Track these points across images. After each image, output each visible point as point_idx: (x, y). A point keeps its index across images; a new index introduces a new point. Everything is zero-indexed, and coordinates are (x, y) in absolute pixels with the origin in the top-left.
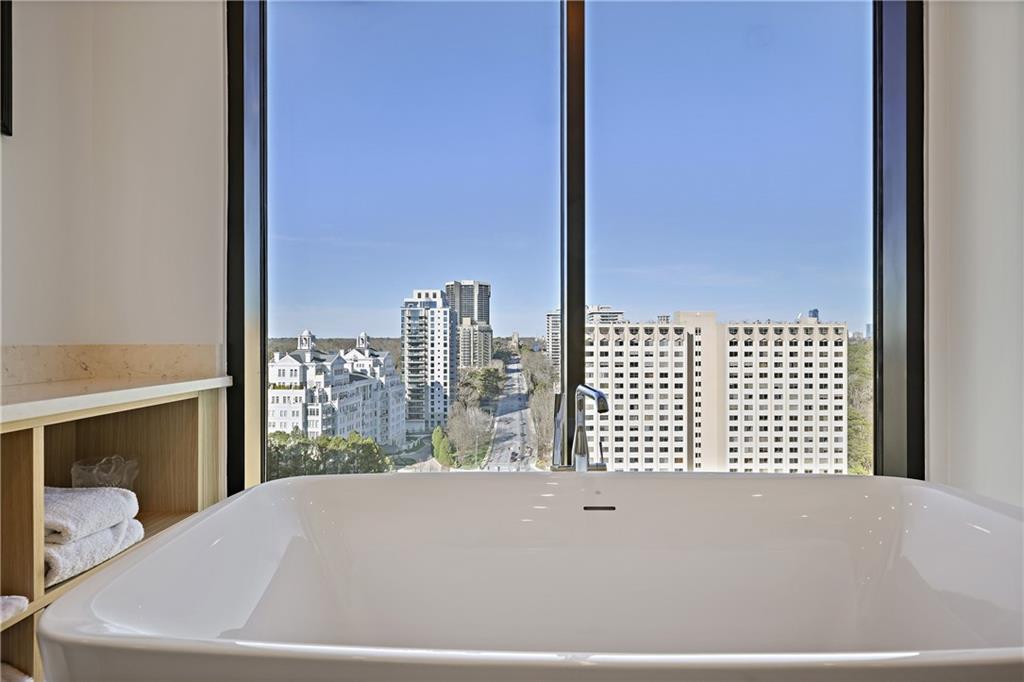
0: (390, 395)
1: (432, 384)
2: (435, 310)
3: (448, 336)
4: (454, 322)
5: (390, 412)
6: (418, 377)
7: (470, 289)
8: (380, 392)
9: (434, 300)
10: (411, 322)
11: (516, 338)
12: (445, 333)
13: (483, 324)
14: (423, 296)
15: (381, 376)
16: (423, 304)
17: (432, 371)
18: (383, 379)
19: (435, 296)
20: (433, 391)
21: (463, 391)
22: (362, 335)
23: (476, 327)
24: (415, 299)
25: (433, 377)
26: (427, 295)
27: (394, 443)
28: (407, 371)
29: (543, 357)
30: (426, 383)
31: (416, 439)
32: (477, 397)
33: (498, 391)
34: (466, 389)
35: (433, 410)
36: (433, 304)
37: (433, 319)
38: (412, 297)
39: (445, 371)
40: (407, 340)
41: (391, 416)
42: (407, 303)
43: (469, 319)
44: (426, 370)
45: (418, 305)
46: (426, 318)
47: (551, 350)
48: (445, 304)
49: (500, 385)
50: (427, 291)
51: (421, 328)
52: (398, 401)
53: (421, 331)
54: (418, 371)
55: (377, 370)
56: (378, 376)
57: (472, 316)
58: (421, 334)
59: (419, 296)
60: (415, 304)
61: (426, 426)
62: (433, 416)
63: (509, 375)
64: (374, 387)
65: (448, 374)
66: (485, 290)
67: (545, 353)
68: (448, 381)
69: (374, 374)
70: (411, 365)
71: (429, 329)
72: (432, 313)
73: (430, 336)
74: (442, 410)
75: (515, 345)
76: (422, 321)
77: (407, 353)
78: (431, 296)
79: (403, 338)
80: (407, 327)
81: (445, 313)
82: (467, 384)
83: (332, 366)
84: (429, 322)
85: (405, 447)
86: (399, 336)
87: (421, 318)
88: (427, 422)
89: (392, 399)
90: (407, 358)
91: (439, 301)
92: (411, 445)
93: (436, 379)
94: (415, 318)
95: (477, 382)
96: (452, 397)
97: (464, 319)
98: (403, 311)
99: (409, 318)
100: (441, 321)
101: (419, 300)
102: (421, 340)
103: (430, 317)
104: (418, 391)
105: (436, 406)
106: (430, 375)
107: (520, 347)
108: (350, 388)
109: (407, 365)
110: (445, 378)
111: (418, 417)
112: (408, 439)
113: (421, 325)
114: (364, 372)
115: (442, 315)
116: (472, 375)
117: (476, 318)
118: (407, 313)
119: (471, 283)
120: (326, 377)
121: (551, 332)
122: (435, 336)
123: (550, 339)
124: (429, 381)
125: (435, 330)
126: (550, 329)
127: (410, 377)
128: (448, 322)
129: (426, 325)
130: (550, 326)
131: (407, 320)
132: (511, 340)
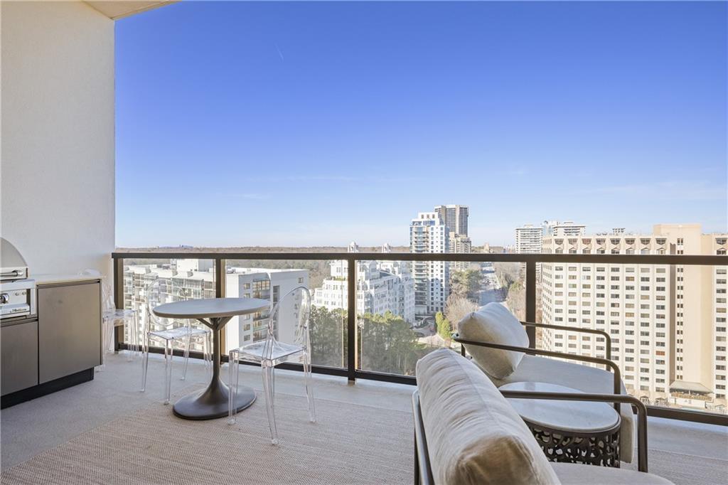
0: (405, 287)
1: (433, 280)
2: (434, 227)
3: (444, 245)
4: (447, 235)
5: (405, 299)
6: (422, 275)
7: (453, 210)
8: (399, 285)
9: (433, 220)
10: (417, 236)
12: (442, 244)
13: (463, 237)
14: (425, 216)
15: (399, 273)
16: (425, 223)
17: (432, 271)
18: (400, 276)
19: (434, 217)
20: (432, 285)
21: (455, 286)
22: (386, 245)
23: (459, 239)
24: (420, 219)
25: (432, 275)
26: (428, 216)
27: (408, 320)
28: (414, 270)
30: (427, 279)
31: (422, 319)
32: (465, 291)
33: (478, 287)
34: (458, 285)
35: (432, 298)
36: (432, 223)
37: (432, 233)
38: (417, 218)
39: (442, 271)
40: (414, 248)
41: (406, 302)
42: (414, 222)
43: (454, 233)
44: (428, 270)
45: (422, 224)
46: (428, 233)
48: (441, 223)
49: (480, 282)
50: (428, 213)
51: (424, 240)
52: (410, 291)
53: (424, 242)
54: (421, 271)
55: (396, 269)
56: (397, 274)
57: (455, 231)
58: (424, 244)
59: (423, 217)
60: (420, 223)
61: (428, 309)
62: (432, 304)
63: (485, 275)
64: (394, 281)
65: (444, 273)
66: (464, 212)
68: (444, 278)
69: (394, 272)
70: (417, 266)
71: (430, 240)
72: (432, 229)
73: (430, 245)
74: (439, 300)
76: (425, 235)
78: (431, 217)
79: (411, 247)
80: (414, 239)
81: (442, 229)
82: (457, 281)
83: (370, 266)
84: (430, 235)
85: (415, 324)
86: (409, 245)
87: (424, 232)
88: (428, 308)
89: (406, 290)
91: (437, 220)
92: (420, 323)
93: (435, 277)
94: (420, 233)
95: (465, 280)
96: (446, 290)
97: (450, 233)
98: (411, 228)
99: (416, 233)
100: (439, 235)
101: (422, 220)
102: (424, 249)
103: (430, 231)
104: (422, 285)
105: (435, 296)
106: (430, 273)
108: (380, 282)
109: (414, 266)
110: (442, 276)
111: (421, 303)
112: (417, 319)
113: (424, 238)
114: (387, 271)
115: (439, 231)
116: (459, 274)
117: (457, 232)
118: (414, 230)
119: (453, 206)
120: (366, 273)
121: (519, 242)
122: (434, 245)
123: (519, 247)
124: (430, 279)
125: (435, 241)
126: (519, 239)
127: (417, 275)
128: (444, 236)
129: (428, 237)
130: (519, 237)
131: (414, 235)
132: (483, 248)
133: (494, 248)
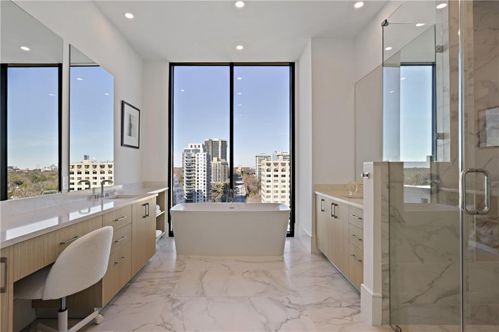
0: (177, 196)
1: (198, 191)
3: (206, 166)
4: (209, 159)
6: (191, 187)
7: (217, 143)
9: (199, 149)
10: (187, 159)
11: (240, 168)
12: (204, 165)
13: (223, 160)
14: (193, 146)
16: (193, 151)
17: (198, 184)
19: (199, 147)
20: (198, 194)
21: (213, 194)
23: (220, 162)
24: (189, 148)
25: (198, 187)
26: (195, 146)
28: (185, 184)
29: (254, 177)
30: (195, 190)
32: (221, 197)
34: (215, 193)
36: (198, 151)
38: (187, 147)
39: (204, 184)
40: (185, 168)
42: (185, 150)
43: (216, 158)
44: (195, 184)
45: (191, 151)
46: (195, 158)
47: (258, 174)
48: (204, 151)
50: (195, 144)
51: (192, 162)
52: (181, 199)
53: (192, 164)
54: (190, 184)
57: (218, 157)
58: (192, 166)
59: (191, 146)
60: (189, 150)
63: (237, 186)
65: (206, 186)
66: (224, 144)
67: (255, 175)
68: (206, 189)
70: (187, 181)
71: (196, 163)
72: (198, 155)
73: (196, 166)
75: (240, 171)
76: (193, 159)
77: (185, 175)
78: (197, 147)
79: (183, 168)
80: (185, 162)
81: (204, 155)
82: (215, 191)
86: (181, 166)
87: (192, 157)
90: (185, 178)
91: (201, 149)
93: (200, 188)
94: (189, 158)
95: (220, 190)
96: (208, 197)
97: (214, 158)
98: (183, 154)
99: (186, 157)
100: (203, 159)
101: (191, 149)
102: (192, 169)
103: (197, 157)
104: (191, 194)
106: (196, 186)
107: (242, 172)
109: (185, 181)
110: (204, 187)
113: (192, 161)
115: (203, 157)
116: (217, 186)
117: (220, 158)
118: (185, 155)
119: (218, 140)
121: (258, 165)
122: (200, 166)
123: (257, 168)
124: (196, 189)
125: (200, 163)
126: (257, 163)
127: (187, 187)
128: (206, 160)
129: (195, 161)
130: (257, 161)
131: (185, 158)
132: (238, 168)
133: (244, 168)
